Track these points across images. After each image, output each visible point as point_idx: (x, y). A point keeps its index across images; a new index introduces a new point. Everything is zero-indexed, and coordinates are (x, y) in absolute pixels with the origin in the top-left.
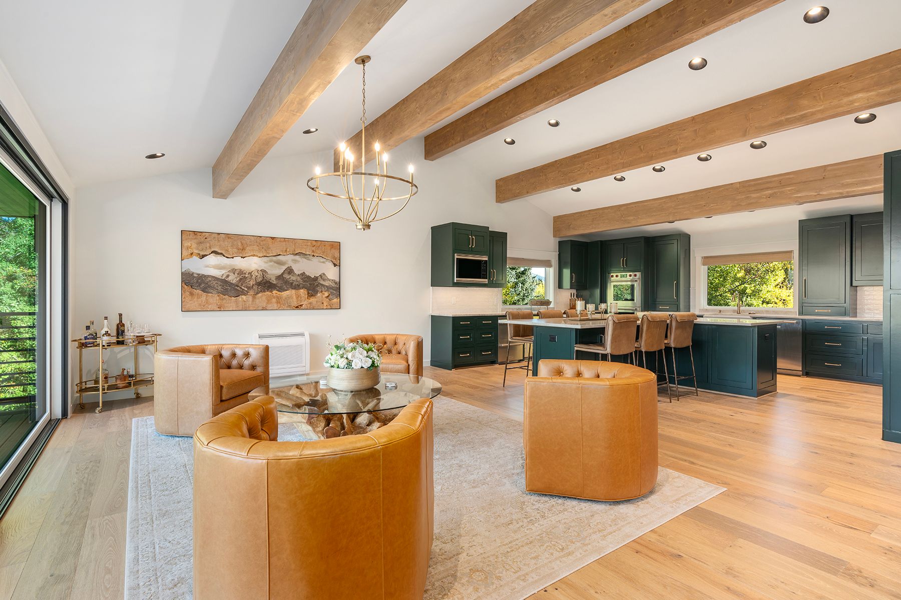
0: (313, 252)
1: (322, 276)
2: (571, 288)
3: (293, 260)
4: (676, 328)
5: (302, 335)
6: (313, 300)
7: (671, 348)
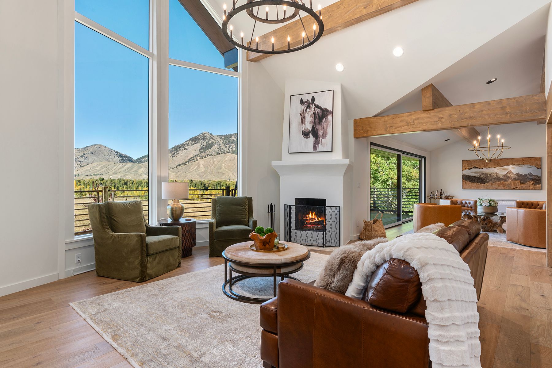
0: (524, 163)
1: (530, 174)
3: (512, 168)
6: (523, 185)
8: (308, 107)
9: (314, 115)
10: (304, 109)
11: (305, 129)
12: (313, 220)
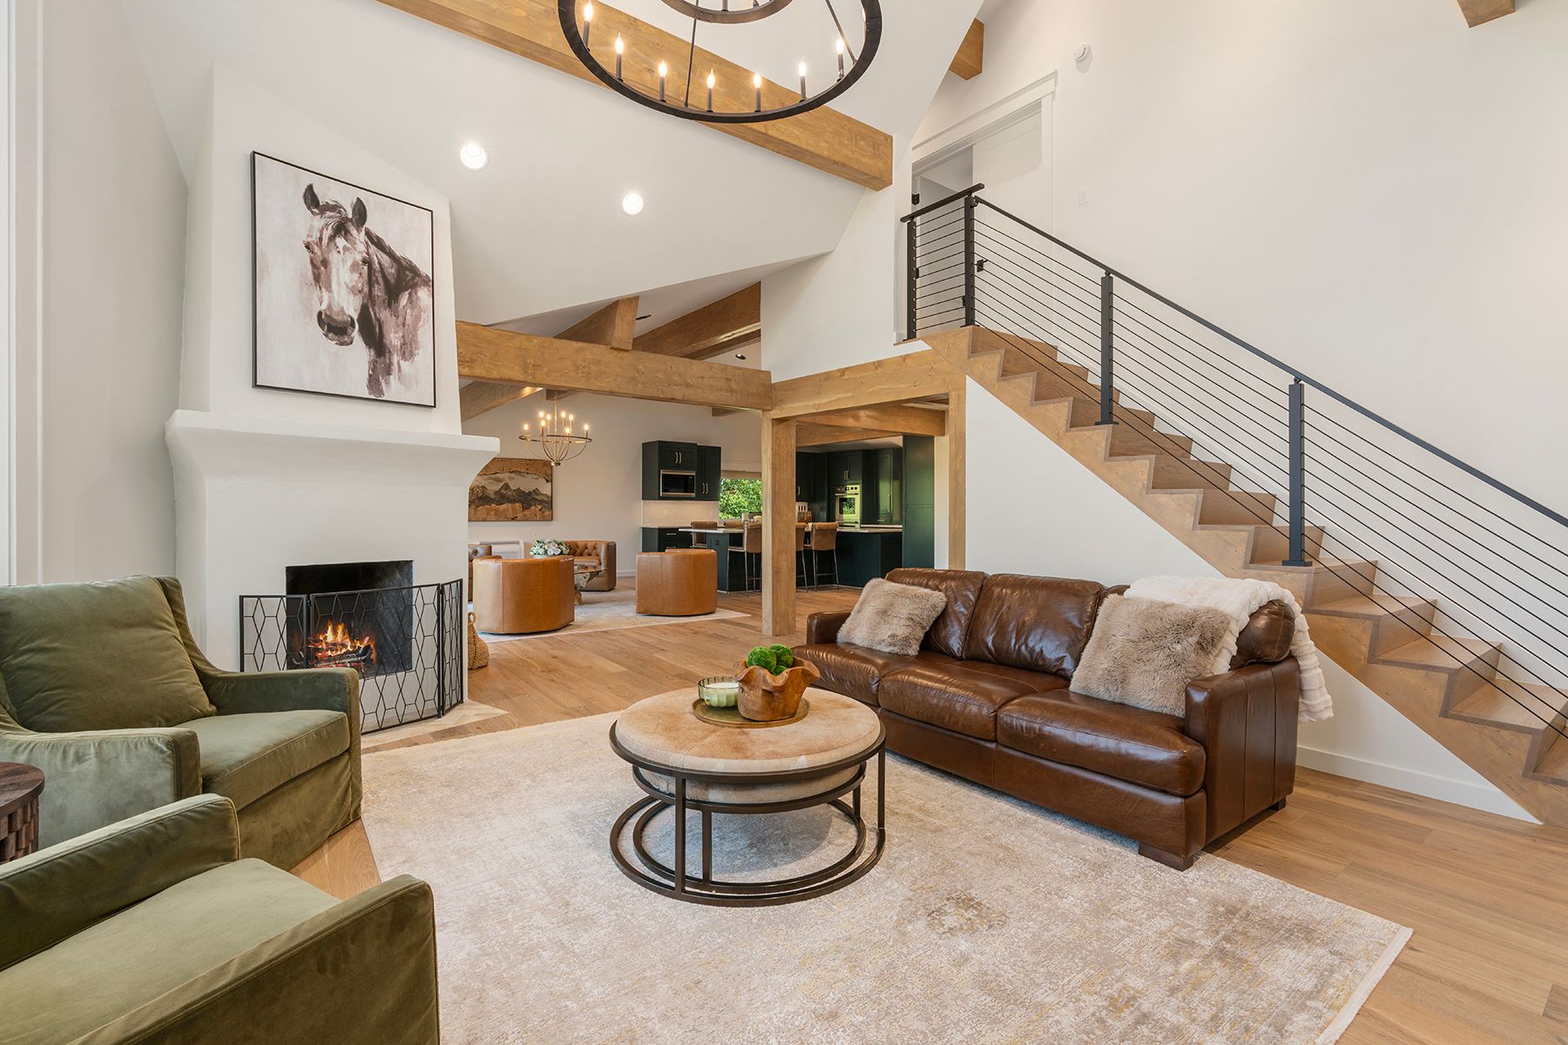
0: (527, 469)
1: (536, 491)
2: (798, 499)
3: (509, 477)
4: (816, 535)
5: (518, 543)
6: (527, 512)
7: (812, 550)
8: (341, 229)
9: (366, 268)
10: (321, 232)
11: (330, 307)
12: (337, 650)
